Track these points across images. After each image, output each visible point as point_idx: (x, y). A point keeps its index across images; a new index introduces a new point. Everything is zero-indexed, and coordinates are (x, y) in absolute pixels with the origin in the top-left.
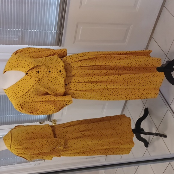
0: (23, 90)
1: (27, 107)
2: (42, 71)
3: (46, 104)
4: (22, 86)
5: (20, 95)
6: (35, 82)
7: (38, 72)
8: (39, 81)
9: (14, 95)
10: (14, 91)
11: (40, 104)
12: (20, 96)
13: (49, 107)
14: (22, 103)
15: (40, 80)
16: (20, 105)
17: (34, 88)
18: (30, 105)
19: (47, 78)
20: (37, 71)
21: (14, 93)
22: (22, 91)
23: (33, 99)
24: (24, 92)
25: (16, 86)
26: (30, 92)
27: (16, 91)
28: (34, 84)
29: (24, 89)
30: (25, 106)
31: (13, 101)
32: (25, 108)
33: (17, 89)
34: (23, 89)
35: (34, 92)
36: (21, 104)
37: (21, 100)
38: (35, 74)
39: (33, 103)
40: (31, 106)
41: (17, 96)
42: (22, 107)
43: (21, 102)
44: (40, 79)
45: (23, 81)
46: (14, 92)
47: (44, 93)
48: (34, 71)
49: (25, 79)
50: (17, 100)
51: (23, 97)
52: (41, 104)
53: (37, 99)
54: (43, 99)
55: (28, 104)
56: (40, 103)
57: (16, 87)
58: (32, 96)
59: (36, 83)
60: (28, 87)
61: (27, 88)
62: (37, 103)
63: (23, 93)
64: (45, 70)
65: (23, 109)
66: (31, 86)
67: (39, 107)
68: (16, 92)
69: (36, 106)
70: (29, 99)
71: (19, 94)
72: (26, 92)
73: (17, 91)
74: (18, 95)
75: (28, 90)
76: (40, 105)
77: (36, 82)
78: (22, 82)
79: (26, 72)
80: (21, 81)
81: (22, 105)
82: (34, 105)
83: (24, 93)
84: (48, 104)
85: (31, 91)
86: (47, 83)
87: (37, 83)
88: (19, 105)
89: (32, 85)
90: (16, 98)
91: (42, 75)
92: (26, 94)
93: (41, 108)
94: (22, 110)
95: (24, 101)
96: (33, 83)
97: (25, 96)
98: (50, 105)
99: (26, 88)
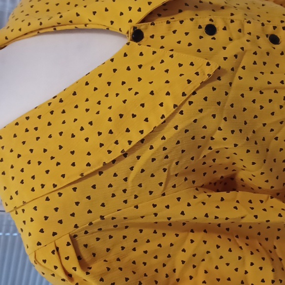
0: (105, 133)
1: (112, 256)
2: (234, 27)
3: (223, 251)
4: (103, 108)
5: (81, 168)
6: (197, 81)
7: (211, 30)
8: (216, 83)
9: (39, 171)
10: (44, 142)
11: (187, 245)
12: (83, 177)
13: (241, 271)
14: (83, 225)
15: (225, 80)
16: (74, 237)
17: (182, 121)
18: (129, 244)
19: (259, 76)
20: (205, 22)
21: (38, 154)
22: (95, 140)
23: (161, 202)
24: (112, 147)
25: (58, 112)
26: (147, 154)
27: (57, 140)
28: (188, 98)
29: (110, 126)
30: (100, 247)
31: (29, 208)
32: (98, 267)
33: (63, 128)
34: (105, 127)
35: (174, 155)
36: (80, 232)
37: (85, 204)
38: (193, 38)
39: (148, 232)
40: (133, 256)
41: (56, 171)
42: (79, 258)
43: (83, 220)
44: (225, 72)
45: (108, 76)
46: (38, 150)
47: (218, 176)
48: (187, 22)
49: (122, 69)
50: (55, 200)
51: (101, 181)
52: (193, 244)
53: (182, 206)
54: (217, 213)
55: (118, 235)
56: (191, 236)
57: (58, 118)
58: (152, 184)
59: (201, 94)
60: (141, 113)
61: (137, 125)
62: (171, 238)
63: (100, 158)
64: (248, 28)
65: (85, 267)
66: (162, 111)
67: (179, 266)
68: (53, 150)
69: (162, 258)
70: (132, 201)
71: (73, 159)
72: (127, 147)
73: (65, 140)
74: (66, 168)
75: (136, 138)
76: (190, 248)
77: (203, 84)
78: (101, 83)
79: (134, 23)
80: (95, 82)
81: (82, 239)
82: (152, 247)
83: (108, 159)
84: (236, 253)
85: (157, 143)
86: (257, 105)
87: (206, 91)
88: (63, 240)
89: (169, 102)
90: (49, 187)
91: (233, 49)
92: (121, 168)
93: (190, 271)
94: (79, 273)
95: (102, 211)
96: (179, 87)
97: (113, 180)
98: (249, 259)
99: (128, 121)
